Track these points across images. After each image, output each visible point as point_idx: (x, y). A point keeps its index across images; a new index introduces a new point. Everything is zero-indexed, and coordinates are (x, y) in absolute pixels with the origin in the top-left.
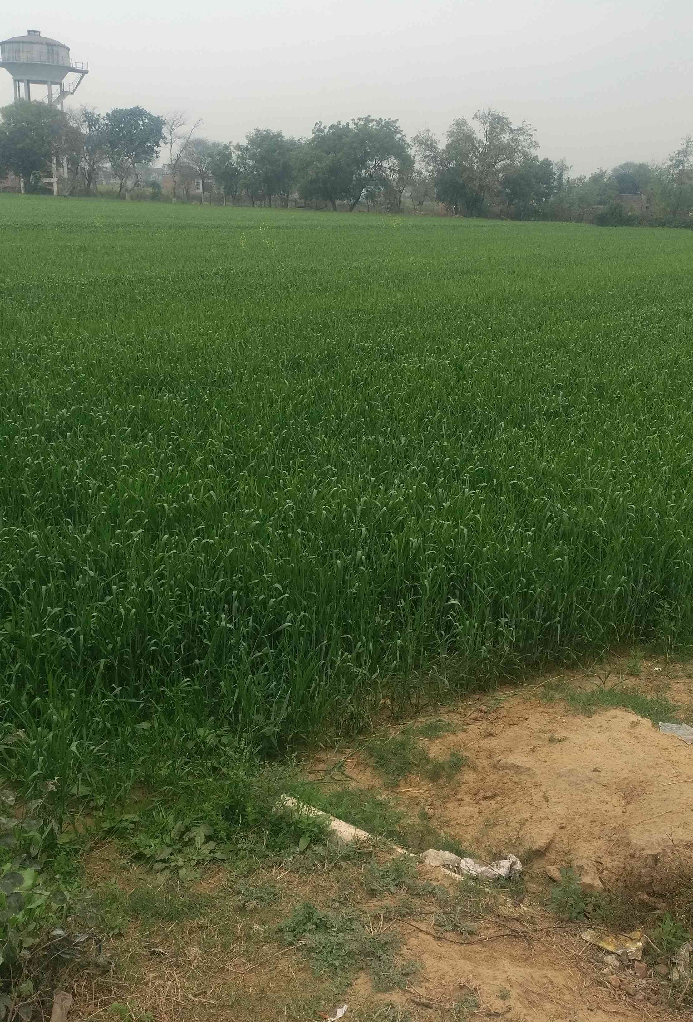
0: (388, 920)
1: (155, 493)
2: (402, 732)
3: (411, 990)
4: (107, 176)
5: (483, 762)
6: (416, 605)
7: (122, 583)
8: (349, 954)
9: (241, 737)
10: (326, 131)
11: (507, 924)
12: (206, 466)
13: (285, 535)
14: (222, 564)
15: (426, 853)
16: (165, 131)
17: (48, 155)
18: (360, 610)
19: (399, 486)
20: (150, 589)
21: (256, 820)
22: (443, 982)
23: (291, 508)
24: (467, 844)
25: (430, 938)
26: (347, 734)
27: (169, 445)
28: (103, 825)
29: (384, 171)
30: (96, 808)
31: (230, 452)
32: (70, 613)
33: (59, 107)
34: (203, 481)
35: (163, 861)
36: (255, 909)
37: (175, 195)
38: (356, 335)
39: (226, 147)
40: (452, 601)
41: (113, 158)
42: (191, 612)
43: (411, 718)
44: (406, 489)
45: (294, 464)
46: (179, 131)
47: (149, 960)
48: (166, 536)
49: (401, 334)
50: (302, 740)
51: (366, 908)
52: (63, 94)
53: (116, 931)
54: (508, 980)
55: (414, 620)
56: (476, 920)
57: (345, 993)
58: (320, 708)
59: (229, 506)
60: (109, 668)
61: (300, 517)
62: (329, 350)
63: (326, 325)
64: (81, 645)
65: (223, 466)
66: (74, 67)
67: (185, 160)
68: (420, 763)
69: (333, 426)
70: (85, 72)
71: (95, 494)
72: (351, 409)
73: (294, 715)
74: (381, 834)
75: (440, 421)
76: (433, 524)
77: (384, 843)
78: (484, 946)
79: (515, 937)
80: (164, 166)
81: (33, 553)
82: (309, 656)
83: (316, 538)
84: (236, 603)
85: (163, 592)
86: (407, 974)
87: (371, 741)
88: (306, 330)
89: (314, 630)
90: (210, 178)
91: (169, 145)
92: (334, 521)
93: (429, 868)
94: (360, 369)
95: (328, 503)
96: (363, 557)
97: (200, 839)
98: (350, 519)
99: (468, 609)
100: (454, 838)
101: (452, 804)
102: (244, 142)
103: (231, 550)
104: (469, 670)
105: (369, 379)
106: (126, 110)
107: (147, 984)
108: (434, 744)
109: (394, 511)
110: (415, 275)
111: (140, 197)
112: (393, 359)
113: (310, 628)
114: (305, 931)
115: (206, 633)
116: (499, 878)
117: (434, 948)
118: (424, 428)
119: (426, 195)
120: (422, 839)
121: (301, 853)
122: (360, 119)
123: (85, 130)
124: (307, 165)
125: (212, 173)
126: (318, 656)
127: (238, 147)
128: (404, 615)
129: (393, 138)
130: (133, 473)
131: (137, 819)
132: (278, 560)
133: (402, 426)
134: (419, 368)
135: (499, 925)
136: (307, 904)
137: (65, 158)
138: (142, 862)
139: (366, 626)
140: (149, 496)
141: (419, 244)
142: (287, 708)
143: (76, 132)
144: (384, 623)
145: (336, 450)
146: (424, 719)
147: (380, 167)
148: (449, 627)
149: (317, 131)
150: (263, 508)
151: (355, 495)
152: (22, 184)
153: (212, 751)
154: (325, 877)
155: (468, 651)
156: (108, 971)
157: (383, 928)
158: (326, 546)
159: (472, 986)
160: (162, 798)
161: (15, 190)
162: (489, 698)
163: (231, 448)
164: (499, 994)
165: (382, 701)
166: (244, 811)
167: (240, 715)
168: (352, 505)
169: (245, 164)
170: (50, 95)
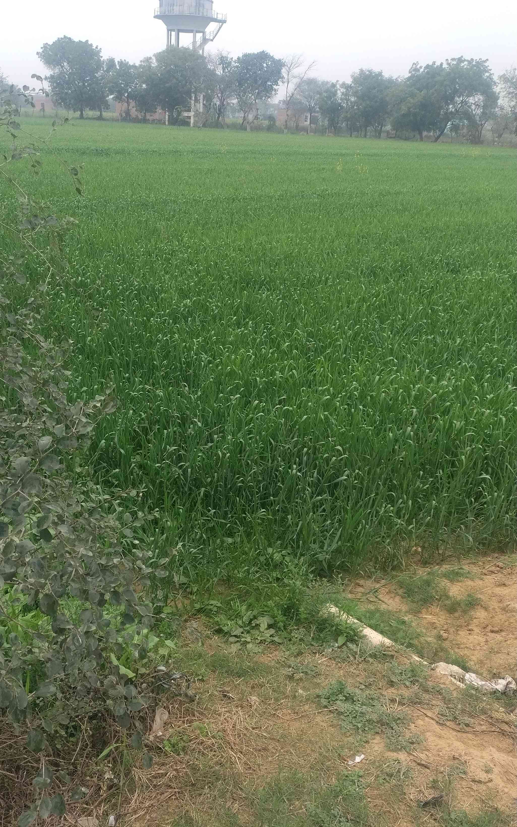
0: (401, 703)
1: (250, 368)
2: (429, 574)
3: (414, 754)
4: (234, 111)
5: (494, 604)
6: (452, 476)
7: (221, 434)
8: (369, 721)
9: (300, 558)
10: (422, 70)
11: (498, 725)
12: (291, 351)
13: (350, 410)
14: (297, 427)
15: (438, 664)
16: (284, 71)
17: (189, 93)
18: (404, 475)
19: (449, 379)
20: (241, 440)
21: (306, 619)
22: (440, 753)
23: (356, 389)
24: (472, 663)
25: (434, 722)
26: (384, 569)
27: (264, 332)
28: (196, 605)
29: (469, 107)
30: (191, 593)
31: (311, 341)
32: (182, 452)
33: (201, 52)
34: (288, 362)
35: (235, 636)
36: (301, 679)
37: (286, 128)
38: (427, 250)
39: (334, 85)
40: (484, 476)
41: (239, 95)
42: (270, 461)
43: (438, 564)
44: (456, 382)
45: (362, 354)
46: (296, 71)
47: (222, 700)
48: (257, 402)
49: (467, 250)
50: (346, 568)
51: (385, 693)
52: (205, 41)
53: (200, 677)
54: (492, 760)
55: (449, 488)
56: (471, 716)
57: (364, 747)
58: (364, 545)
59: (307, 383)
60: (207, 495)
61: (362, 397)
62: (402, 261)
63: (402, 240)
64: (189, 476)
65: (305, 351)
66: (216, 17)
67: (298, 97)
68: (440, 598)
69: (399, 324)
70: (223, 22)
71: (206, 366)
72: (416, 311)
73: (343, 547)
74: (402, 644)
75: (493, 327)
76: (475, 411)
77: (405, 651)
78: (476, 736)
79: (503, 734)
80: (280, 102)
81: (159, 406)
82: (359, 505)
83: (374, 415)
84: (305, 458)
85: (251, 444)
86: (412, 743)
87: (403, 576)
88: (385, 243)
89: (365, 485)
90: (318, 112)
91: (286, 84)
92: (391, 402)
93: (439, 674)
94: (428, 279)
95: (387, 387)
96: (412, 433)
97: (263, 626)
98: (404, 401)
99: (498, 484)
100: (462, 657)
101: (464, 632)
102: (349, 81)
103: (305, 417)
104: (492, 533)
105: (435, 287)
106: (254, 54)
107: (220, 715)
108: (454, 586)
109: (442, 398)
110: (487, 199)
111: (257, 129)
112: (459, 271)
113: (362, 483)
114: (337, 700)
115: (280, 479)
116: (495, 692)
117: (435, 730)
118: (478, 332)
119: (506, 127)
120: (435, 654)
121: (338, 647)
122: (453, 59)
123: (219, 72)
124: (401, 101)
125: (320, 108)
126: (366, 506)
127: (344, 85)
128: (441, 483)
129: (481, 76)
130: (235, 352)
131: (219, 605)
132: (342, 428)
133: (459, 329)
134: (480, 280)
135: (491, 724)
136: (340, 682)
137: (202, 96)
138: (221, 635)
139: (408, 488)
140: (246, 371)
141: (494, 172)
142: (337, 542)
143: (213, 73)
144: (423, 486)
145: (399, 344)
146: (447, 566)
147: (466, 103)
148: (479, 496)
149: (414, 70)
150: (333, 388)
151: (411, 383)
152: (167, 117)
153: (278, 566)
154: (355, 667)
155: (493, 517)
156: (193, 701)
157: (397, 709)
158: (382, 422)
159: (463, 758)
160: (237, 593)
161: (160, 122)
162: (506, 557)
163: (312, 338)
164: (484, 769)
165: (414, 548)
166: (298, 611)
167: (301, 542)
168: (407, 390)
169: (348, 100)
170: (194, 42)
